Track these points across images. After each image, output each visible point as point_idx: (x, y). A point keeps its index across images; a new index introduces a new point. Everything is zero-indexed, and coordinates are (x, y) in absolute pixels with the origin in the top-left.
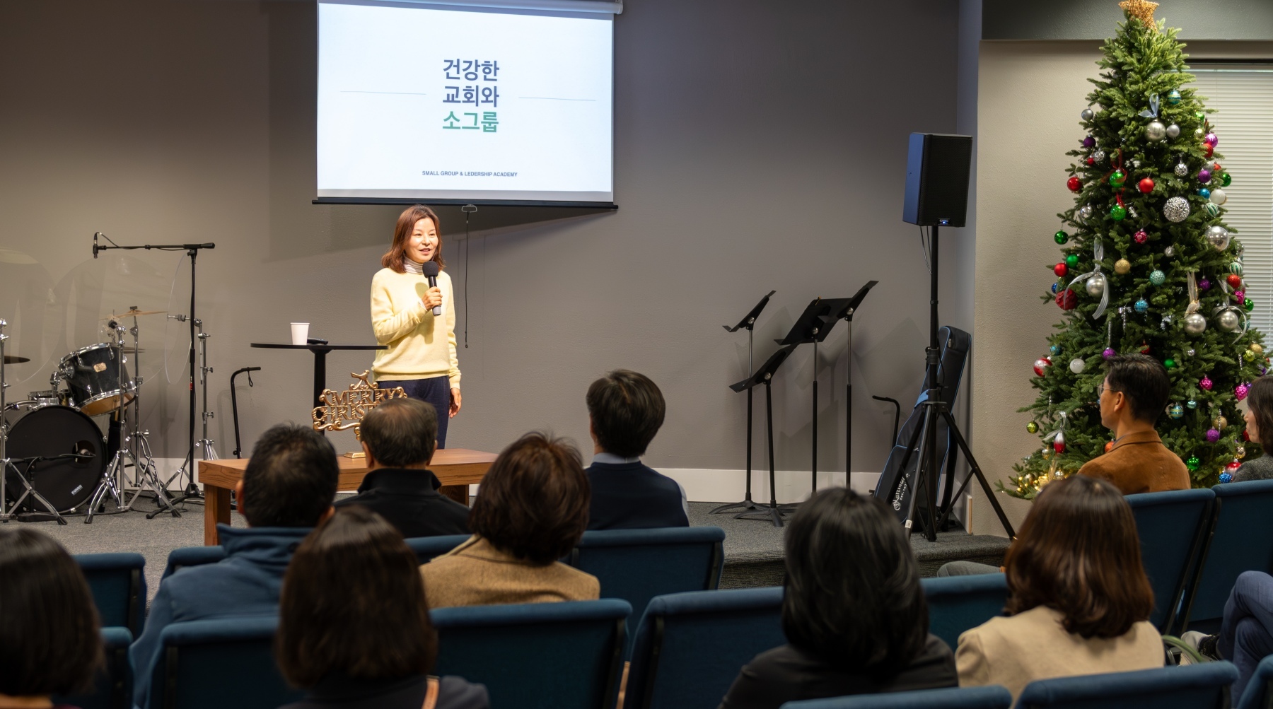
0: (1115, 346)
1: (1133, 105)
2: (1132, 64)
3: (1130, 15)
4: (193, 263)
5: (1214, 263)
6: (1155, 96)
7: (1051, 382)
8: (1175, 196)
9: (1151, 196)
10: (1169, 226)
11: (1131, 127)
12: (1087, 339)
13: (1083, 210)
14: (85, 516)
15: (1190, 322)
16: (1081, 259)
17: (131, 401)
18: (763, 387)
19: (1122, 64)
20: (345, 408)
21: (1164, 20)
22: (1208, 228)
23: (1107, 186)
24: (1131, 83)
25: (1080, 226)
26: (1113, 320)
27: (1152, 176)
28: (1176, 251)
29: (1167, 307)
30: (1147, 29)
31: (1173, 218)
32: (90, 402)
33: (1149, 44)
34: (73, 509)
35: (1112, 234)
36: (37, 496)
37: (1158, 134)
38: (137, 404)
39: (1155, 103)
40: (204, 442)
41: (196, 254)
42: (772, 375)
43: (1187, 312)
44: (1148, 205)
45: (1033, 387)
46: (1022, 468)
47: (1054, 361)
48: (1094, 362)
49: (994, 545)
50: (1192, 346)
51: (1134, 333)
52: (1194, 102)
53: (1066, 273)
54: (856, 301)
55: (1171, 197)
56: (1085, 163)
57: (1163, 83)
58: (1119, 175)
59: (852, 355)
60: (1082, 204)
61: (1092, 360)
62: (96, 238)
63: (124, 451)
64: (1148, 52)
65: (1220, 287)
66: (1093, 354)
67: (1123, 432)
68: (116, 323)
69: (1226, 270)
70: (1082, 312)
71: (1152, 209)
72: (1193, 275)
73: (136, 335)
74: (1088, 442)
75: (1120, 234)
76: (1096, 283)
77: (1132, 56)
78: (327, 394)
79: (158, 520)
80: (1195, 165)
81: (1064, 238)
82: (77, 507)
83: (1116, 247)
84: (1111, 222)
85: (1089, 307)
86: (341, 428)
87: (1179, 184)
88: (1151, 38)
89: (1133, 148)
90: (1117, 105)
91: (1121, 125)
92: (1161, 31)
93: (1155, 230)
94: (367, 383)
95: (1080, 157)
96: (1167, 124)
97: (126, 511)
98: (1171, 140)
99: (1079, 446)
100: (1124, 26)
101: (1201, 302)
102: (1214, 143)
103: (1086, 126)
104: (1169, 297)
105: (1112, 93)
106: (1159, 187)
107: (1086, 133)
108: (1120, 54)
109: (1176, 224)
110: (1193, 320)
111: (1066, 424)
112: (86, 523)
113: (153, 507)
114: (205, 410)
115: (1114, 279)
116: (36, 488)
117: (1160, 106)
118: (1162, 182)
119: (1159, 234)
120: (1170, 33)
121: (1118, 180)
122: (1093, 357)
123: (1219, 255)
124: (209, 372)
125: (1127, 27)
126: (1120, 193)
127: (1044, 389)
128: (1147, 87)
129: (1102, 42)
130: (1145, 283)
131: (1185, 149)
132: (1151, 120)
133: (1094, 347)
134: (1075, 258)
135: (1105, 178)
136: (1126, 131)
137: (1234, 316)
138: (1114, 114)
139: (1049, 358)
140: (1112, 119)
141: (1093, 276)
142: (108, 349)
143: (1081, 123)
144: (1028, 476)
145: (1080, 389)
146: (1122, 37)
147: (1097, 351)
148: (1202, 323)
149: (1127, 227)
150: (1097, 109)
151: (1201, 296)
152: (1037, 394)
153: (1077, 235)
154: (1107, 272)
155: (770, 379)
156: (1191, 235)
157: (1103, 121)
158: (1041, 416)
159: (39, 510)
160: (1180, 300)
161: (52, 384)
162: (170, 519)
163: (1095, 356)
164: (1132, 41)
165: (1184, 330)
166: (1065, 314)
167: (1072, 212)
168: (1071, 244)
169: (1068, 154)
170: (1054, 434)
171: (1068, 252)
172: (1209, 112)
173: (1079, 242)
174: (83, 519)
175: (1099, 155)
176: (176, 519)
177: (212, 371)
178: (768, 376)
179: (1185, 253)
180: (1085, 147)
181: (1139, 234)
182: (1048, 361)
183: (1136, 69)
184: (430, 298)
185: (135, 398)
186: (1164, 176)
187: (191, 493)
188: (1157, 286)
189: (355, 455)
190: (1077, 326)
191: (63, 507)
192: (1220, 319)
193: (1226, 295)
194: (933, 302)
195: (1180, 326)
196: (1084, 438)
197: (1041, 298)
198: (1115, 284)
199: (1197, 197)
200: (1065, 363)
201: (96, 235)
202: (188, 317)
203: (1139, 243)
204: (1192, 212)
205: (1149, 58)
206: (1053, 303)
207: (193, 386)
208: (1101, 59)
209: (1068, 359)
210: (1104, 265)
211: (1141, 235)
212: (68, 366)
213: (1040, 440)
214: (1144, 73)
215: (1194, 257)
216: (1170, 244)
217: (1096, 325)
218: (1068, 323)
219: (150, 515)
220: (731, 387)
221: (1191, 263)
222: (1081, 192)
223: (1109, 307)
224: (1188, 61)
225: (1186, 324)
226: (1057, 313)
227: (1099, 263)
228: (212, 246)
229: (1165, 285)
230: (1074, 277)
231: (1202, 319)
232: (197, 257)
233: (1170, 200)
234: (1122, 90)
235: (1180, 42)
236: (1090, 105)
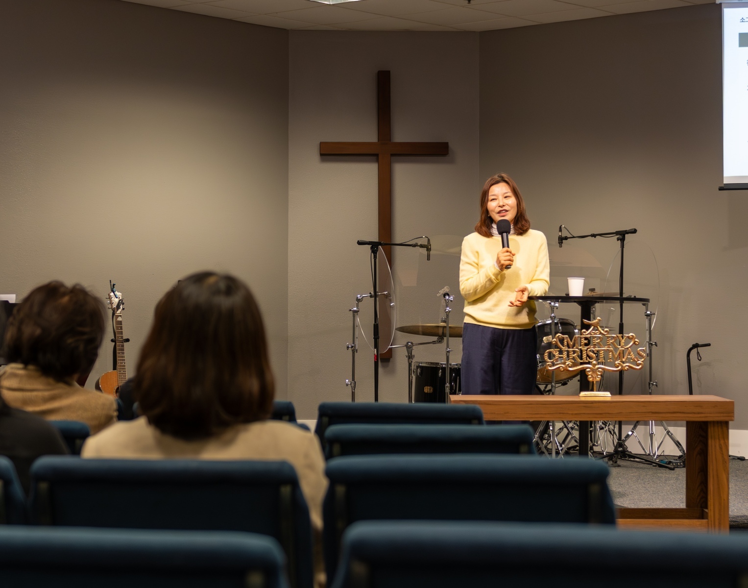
4: (622, 246)
41: (623, 239)
62: (560, 230)
114: (651, 381)
124: (654, 346)
177: (656, 346)
201: (560, 227)
228: (635, 231)
232: (625, 241)
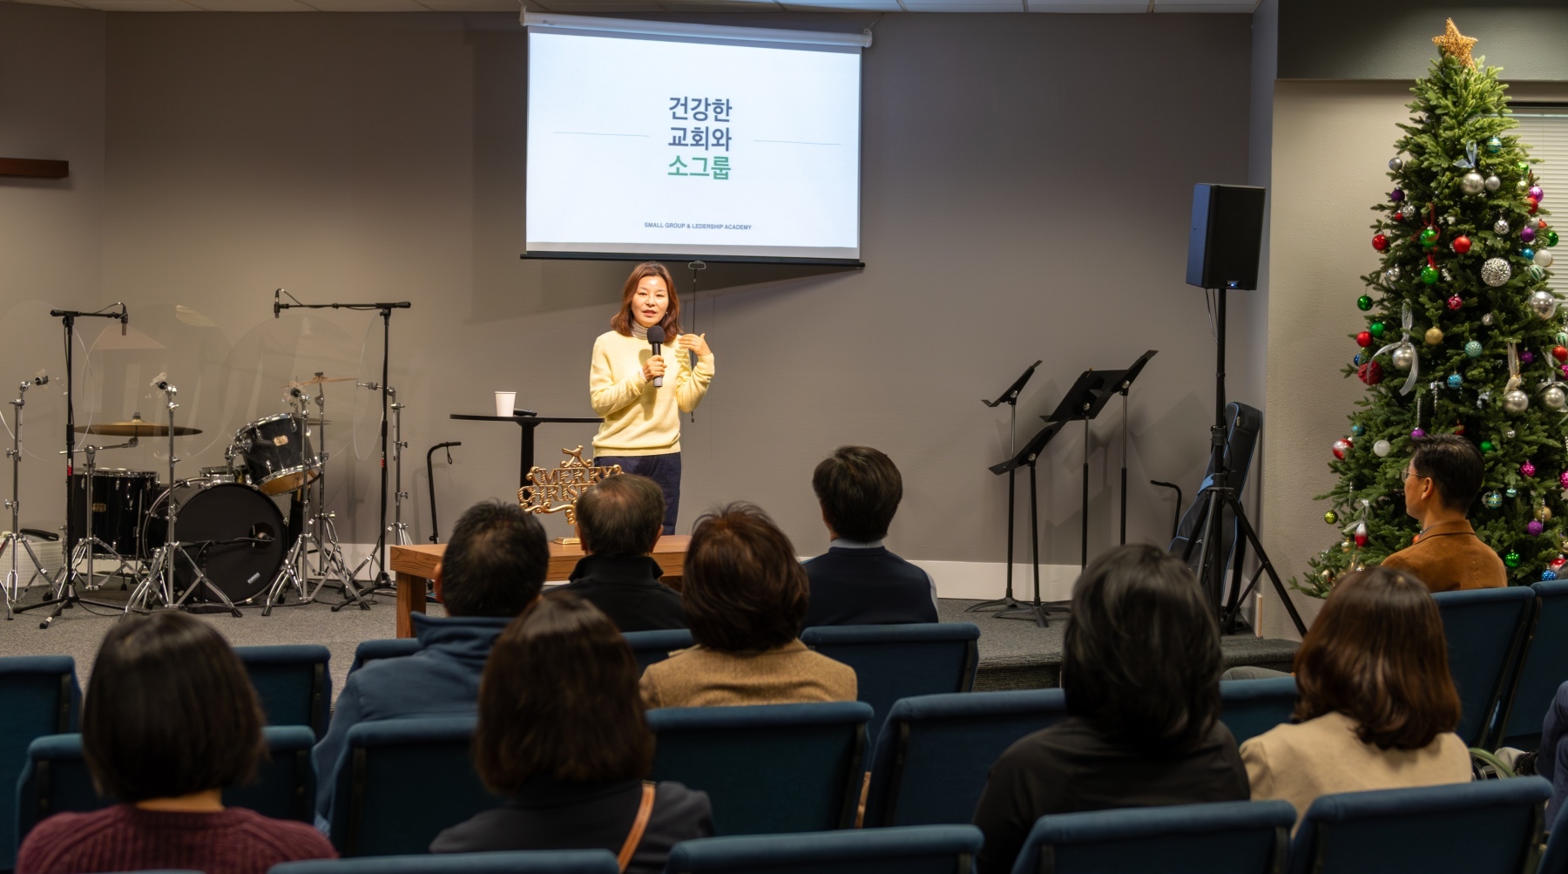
0: (1425, 426)
1: (1447, 154)
2: (1446, 107)
3: (1445, 52)
4: (386, 324)
5: (1538, 333)
6: (1472, 144)
7: (1352, 466)
8: (1494, 257)
9: (1467, 257)
10: (1487, 291)
11: (1445, 179)
12: (1393, 418)
13: (1390, 271)
14: (262, 607)
15: (1511, 399)
16: (1387, 328)
17: (315, 479)
18: (1027, 469)
19: (1436, 107)
20: (555, 488)
21: (1483, 57)
22: (1531, 294)
23: (1417, 245)
24: (1446, 129)
25: (1387, 290)
26: (1423, 397)
27: (1468, 234)
28: (1495, 318)
29: (1485, 382)
30: (1464, 67)
31: (1492, 282)
32: (270, 480)
33: (1466, 85)
34: (249, 600)
35: (1423, 299)
36: (209, 584)
37: (1476, 187)
38: (322, 482)
39: (1472, 152)
40: (397, 526)
41: (389, 314)
42: (1037, 457)
43: (1507, 388)
44: (1463, 267)
45: (1332, 472)
46: (1319, 563)
47: (1356, 443)
48: (1401, 444)
49: (1287, 650)
50: (1512, 427)
51: (1447, 412)
52: (1517, 150)
53: (1370, 343)
54: (1133, 373)
55: (1489, 258)
56: (1393, 219)
57: (1482, 129)
58: (1431, 233)
59: (1128, 434)
60: (1388, 264)
61: (1399, 441)
62: (277, 295)
63: (306, 535)
64: (1465, 94)
65: (1544, 360)
66: (1400, 434)
67: (1430, 522)
68: (299, 391)
69: (1552, 341)
70: (1388, 387)
71: (1468, 271)
72: (1514, 346)
73: (321, 405)
74: (1393, 535)
75: (1431, 300)
76: (1404, 354)
77: (1446, 99)
78: (535, 472)
79: (345, 613)
80: (1517, 222)
81: (1368, 303)
82: (254, 597)
83: (1427, 314)
84: (1421, 286)
85: (1396, 382)
86: (551, 510)
87: (1499, 243)
88: (1468, 78)
89: (1446, 203)
90: (1429, 153)
91: (1434, 176)
92: (1479, 70)
93: (1472, 295)
94: (579, 460)
95: (1387, 212)
96: (1485, 176)
97: (309, 603)
98: (1490, 194)
99: (1383, 538)
100: (1438, 64)
101: (1522, 377)
102: (1539, 197)
103: (1394, 177)
104: (1486, 371)
105: (1423, 140)
106: (1476, 247)
107: (1394, 185)
108: (1433, 96)
109: (1496, 289)
110: (1514, 397)
111: (1369, 515)
112: (263, 615)
113: (338, 599)
114: (398, 490)
115: (1424, 350)
116: (208, 576)
117: (1478, 155)
118: (1480, 241)
119: (1475, 299)
120: (1491, 73)
121: (1430, 238)
122: (1399, 439)
123: (1544, 324)
124: (403, 447)
125: (1441, 65)
126: (1432, 253)
127: (1344, 474)
128: (1464, 133)
129: (1413, 83)
130: (1459, 354)
131: (1505, 204)
132: (1468, 171)
133: (1401, 426)
134: (1380, 326)
135: (1415, 235)
136: (1439, 183)
137: (1560, 393)
138: (1426, 164)
139: (1350, 439)
140: (1423, 170)
141: (1400, 346)
142: (290, 420)
143: (1388, 174)
144: (1325, 573)
145: (1385, 474)
146: (1435, 77)
147: (1404, 431)
148: (1523, 401)
149: (1439, 291)
150: (1407, 158)
151: (1523, 370)
152: (1336, 480)
153: (1383, 300)
154: (1417, 342)
155: (1035, 461)
156: (1512, 301)
157: (1415, 172)
158: (1342, 504)
159: (210, 601)
160: (1500, 374)
161: (227, 459)
162: (358, 612)
163: (1402, 438)
164: (1447, 81)
165: (1503, 409)
166: (1369, 390)
167: (1378, 274)
168: (1376, 311)
169: (1374, 208)
170: (1354, 525)
171: (1373, 320)
172: (1534, 162)
173: (1385, 308)
174: (260, 610)
175: (1409, 209)
176: (365, 612)
177: (406, 446)
178: (1033, 457)
179: (1505, 322)
180: (1393, 200)
181: (1453, 300)
182: (1349, 443)
183: (1451, 113)
184: (650, 368)
185: (320, 476)
186: (1481, 234)
187: (382, 582)
188: (1473, 358)
189: (565, 541)
190: (1382, 403)
191: (238, 598)
192: (1544, 396)
193: (1551, 369)
194: (1219, 375)
195: (1499, 404)
196: (1389, 529)
197: (1342, 371)
198: (1426, 357)
199: (1519, 258)
200: (1368, 444)
201: (277, 292)
202: (380, 385)
203: (1453, 310)
204: (1513, 276)
205: (1466, 101)
206: (1355, 377)
207: (385, 462)
208: (1411, 101)
209: (1372, 440)
210: (1413, 334)
211: (1455, 300)
212: (246, 439)
213: (1339, 531)
214: (1460, 118)
215: (1516, 326)
216: (1488, 311)
217: (1405, 401)
218: (1372, 399)
219: (336, 607)
220: (991, 469)
221: (1512, 333)
222: (1387, 251)
223: (1418, 381)
224: (1510, 104)
225: (1505, 402)
226: (1359, 390)
227: (1407, 332)
228: (408, 305)
229: (1481, 357)
230: (1379, 348)
231: (1524, 397)
232: (391, 317)
233: (1489, 262)
234: (1436, 136)
235: (1501, 82)
236: (1399, 153)
